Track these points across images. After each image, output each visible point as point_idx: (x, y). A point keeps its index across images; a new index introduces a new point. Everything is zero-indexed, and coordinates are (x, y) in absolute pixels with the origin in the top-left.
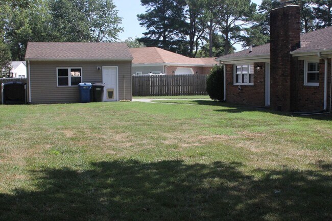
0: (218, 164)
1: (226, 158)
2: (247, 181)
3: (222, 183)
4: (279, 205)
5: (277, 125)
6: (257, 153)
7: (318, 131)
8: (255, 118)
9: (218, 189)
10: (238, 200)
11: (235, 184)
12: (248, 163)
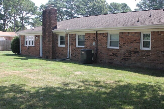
0: (13, 86)
1: (17, 82)
2: (27, 93)
3: (14, 95)
4: (42, 104)
5: (45, 65)
6: (34, 79)
7: (64, 68)
8: (34, 62)
9: (12, 98)
10: (22, 103)
11: (21, 95)
12: (29, 85)
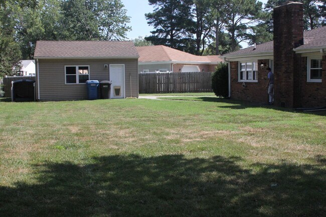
0: (217, 158)
1: (225, 153)
2: (244, 175)
3: (220, 177)
4: (274, 197)
5: (279, 120)
6: (257, 148)
7: (319, 127)
8: (258, 114)
9: (215, 183)
10: (234, 193)
11: (232, 177)
12: (247, 158)
